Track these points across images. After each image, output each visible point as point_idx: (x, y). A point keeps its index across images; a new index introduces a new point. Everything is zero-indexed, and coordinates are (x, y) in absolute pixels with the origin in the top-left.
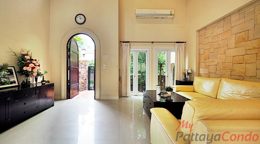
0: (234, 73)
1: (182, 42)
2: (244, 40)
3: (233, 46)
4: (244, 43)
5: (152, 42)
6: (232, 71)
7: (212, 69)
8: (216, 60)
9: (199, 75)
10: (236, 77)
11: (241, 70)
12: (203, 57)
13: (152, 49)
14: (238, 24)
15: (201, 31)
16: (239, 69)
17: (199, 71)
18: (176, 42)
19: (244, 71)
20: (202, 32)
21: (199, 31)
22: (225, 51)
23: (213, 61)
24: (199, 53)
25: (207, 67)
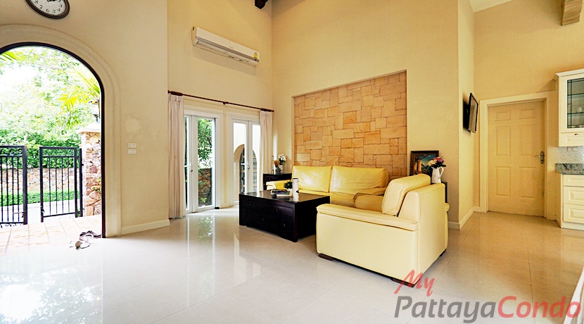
0: (343, 159)
1: (270, 111)
2: (352, 122)
3: (341, 126)
4: (352, 125)
5: (224, 103)
6: (340, 156)
7: (315, 155)
8: (320, 142)
9: (296, 163)
10: (345, 164)
11: (350, 156)
12: (300, 137)
13: (225, 115)
14: (346, 101)
15: (297, 99)
16: (347, 154)
17: (295, 158)
18: (262, 109)
19: (353, 156)
20: (299, 101)
21: (295, 98)
22: (332, 131)
23: (317, 144)
24: (295, 131)
25: (308, 152)
